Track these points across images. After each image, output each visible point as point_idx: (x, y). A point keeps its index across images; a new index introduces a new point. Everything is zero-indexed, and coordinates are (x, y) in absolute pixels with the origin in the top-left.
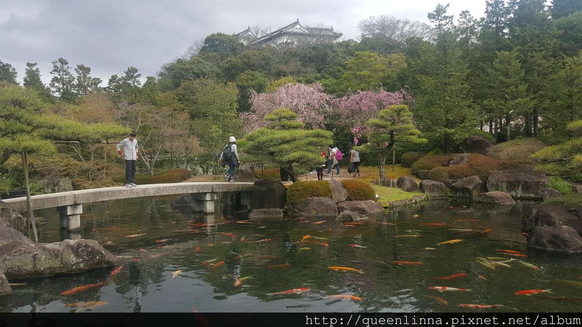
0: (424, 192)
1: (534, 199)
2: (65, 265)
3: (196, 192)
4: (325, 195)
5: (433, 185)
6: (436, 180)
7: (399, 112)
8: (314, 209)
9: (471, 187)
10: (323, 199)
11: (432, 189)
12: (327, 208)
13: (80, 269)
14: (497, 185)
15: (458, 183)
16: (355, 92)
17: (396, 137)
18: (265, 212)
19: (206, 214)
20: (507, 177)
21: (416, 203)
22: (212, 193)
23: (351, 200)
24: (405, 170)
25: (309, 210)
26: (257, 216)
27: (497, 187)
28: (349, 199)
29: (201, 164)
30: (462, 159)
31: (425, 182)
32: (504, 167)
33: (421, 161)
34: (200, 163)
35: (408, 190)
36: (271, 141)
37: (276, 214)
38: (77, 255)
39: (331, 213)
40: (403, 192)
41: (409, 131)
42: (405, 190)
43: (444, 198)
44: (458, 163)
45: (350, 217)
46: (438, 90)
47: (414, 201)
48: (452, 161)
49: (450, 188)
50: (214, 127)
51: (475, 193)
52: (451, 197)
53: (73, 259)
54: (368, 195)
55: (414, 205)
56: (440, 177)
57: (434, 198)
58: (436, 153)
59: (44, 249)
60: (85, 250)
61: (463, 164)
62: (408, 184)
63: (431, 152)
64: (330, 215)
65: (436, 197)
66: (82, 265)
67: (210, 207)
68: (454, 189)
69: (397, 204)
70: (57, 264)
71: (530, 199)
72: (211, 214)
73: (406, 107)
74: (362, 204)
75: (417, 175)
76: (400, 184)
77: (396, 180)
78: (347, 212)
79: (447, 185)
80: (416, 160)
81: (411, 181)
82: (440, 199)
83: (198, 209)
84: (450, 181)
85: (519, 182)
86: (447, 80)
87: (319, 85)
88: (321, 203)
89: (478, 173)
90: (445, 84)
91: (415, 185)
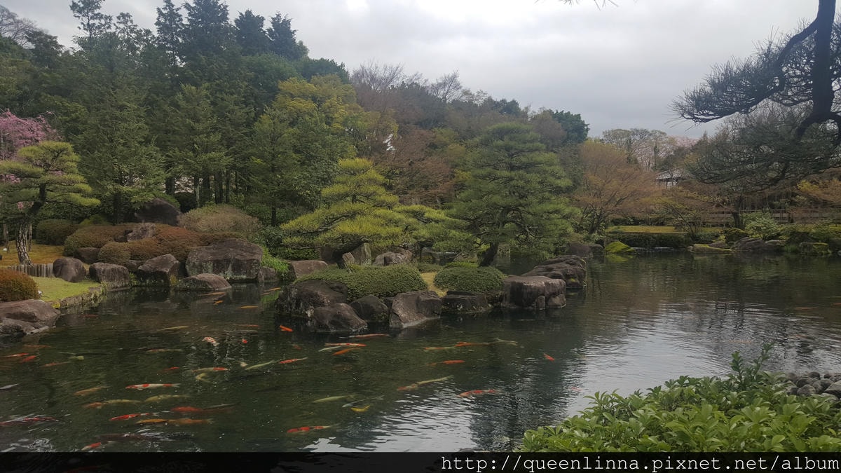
0: (99, 282)
1: (246, 281)
5: (113, 270)
6: (113, 262)
7: (57, 153)
9: (167, 271)
11: (111, 276)
14: (201, 266)
15: (147, 266)
17: (50, 195)
20: (213, 254)
21: (95, 299)
24: (51, 248)
27: (201, 269)
30: (145, 231)
31: (97, 265)
32: (206, 241)
33: (78, 233)
35: (74, 280)
40: (66, 283)
41: (76, 186)
42: (69, 280)
43: (129, 288)
44: (139, 237)
45: (17, 329)
46: (104, 126)
47: (92, 297)
48: (130, 234)
49: (135, 273)
51: (173, 280)
52: (136, 286)
54: (27, 292)
55: (93, 302)
56: (118, 257)
57: (114, 290)
58: (95, 222)
61: (148, 238)
62: (73, 271)
63: (86, 221)
65: (117, 287)
68: (141, 275)
69: (72, 302)
71: (242, 281)
73: (69, 146)
74: (26, 306)
75: (77, 255)
76: (58, 271)
77: (51, 266)
79: (130, 268)
80: (69, 232)
81: (77, 266)
82: (122, 291)
84: (134, 262)
85: (228, 261)
86: (118, 113)
89: (173, 250)
90: (116, 118)
91: (82, 271)
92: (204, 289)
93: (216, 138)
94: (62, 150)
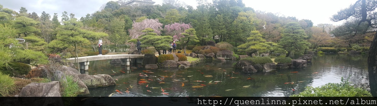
0: (198, 58)
1: (229, 59)
2: (101, 83)
4: (172, 60)
6: (201, 54)
7: (192, 31)
8: (169, 64)
9: (212, 56)
10: (172, 61)
11: (201, 57)
12: (173, 64)
13: (106, 85)
14: (219, 55)
15: (208, 55)
16: (174, 23)
17: (190, 39)
18: (151, 65)
19: (127, 66)
20: (222, 53)
21: (198, 62)
22: (129, 58)
23: (180, 61)
24: (190, 51)
25: (167, 65)
26: (148, 67)
27: (219, 56)
28: (179, 61)
30: (208, 47)
31: (198, 55)
32: (221, 50)
33: (195, 48)
34: (110, 48)
35: (194, 57)
37: (155, 66)
38: (105, 80)
39: (175, 66)
41: (194, 38)
43: (204, 60)
44: (207, 49)
45: (183, 67)
46: (201, 25)
48: (205, 48)
51: (213, 58)
52: (206, 59)
53: (104, 81)
54: (185, 60)
56: (203, 53)
58: (198, 45)
59: (94, 77)
60: (108, 78)
61: (209, 49)
62: (194, 56)
63: (197, 45)
65: (202, 59)
66: (107, 84)
67: (128, 64)
68: (207, 57)
69: (193, 62)
70: (98, 83)
71: (228, 60)
72: (129, 66)
73: (194, 29)
74: (185, 62)
75: (195, 52)
76: (191, 55)
77: (190, 54)
78: (182, 65)
79: (205, 55)
80: (193, 47)
81: (195, 54)
83: (123, 64)
84: (205, 54)
85: (225, 55)
86: (204, 22)
88: (171, 62)
89: (213, 52)
91: (195, 56)
92: (220, 61)
93: (224, 26)
94: (193, 30)
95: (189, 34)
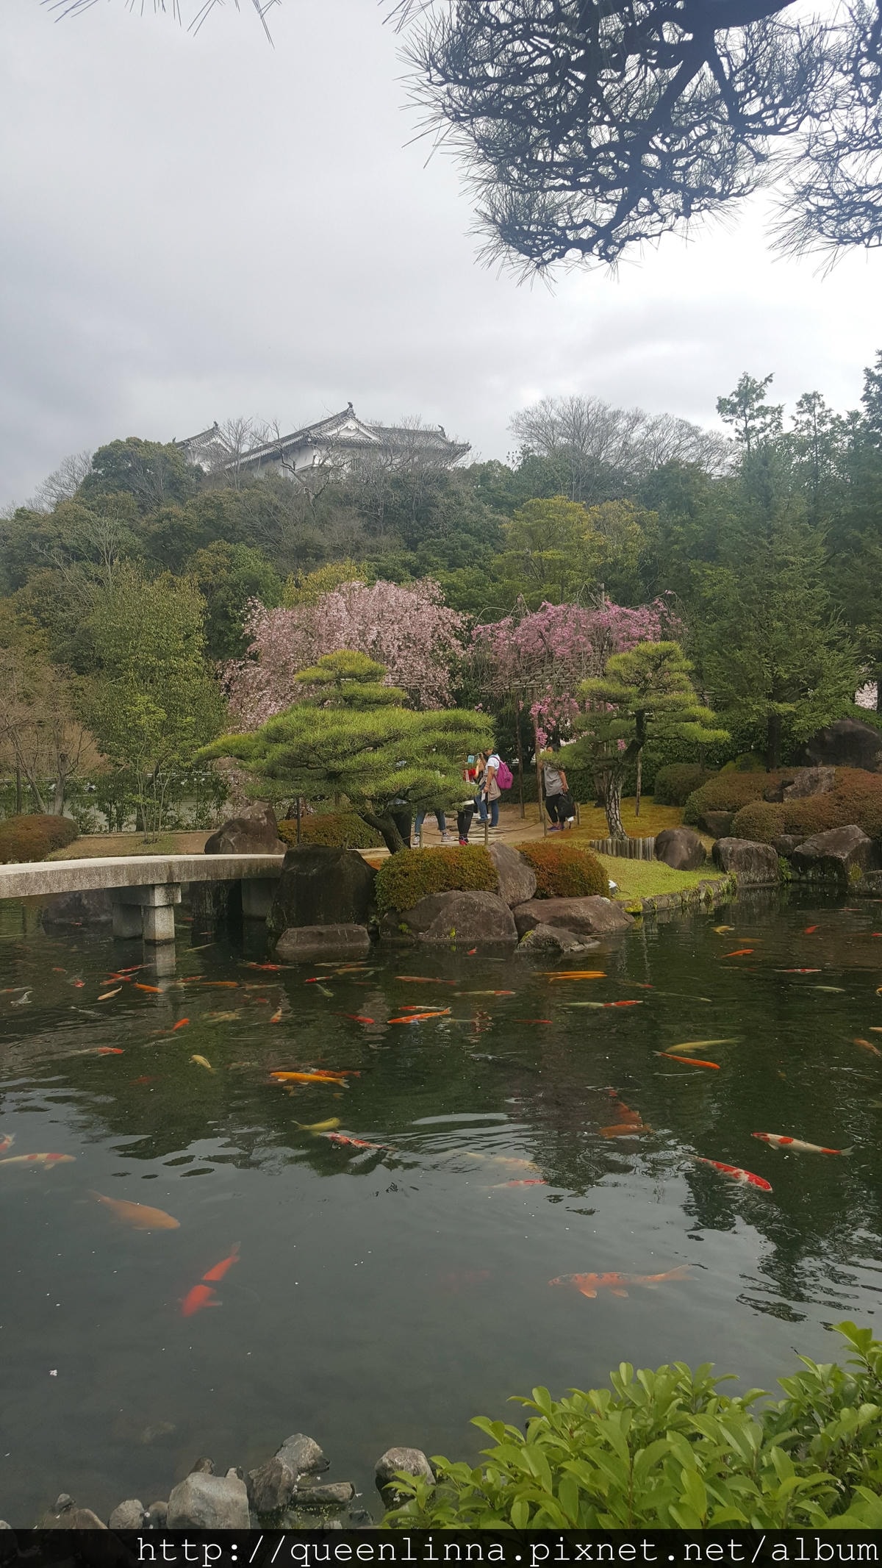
0: (724, 870)
3: (126, 884)
4: (480, 887)
5: (748, 851)
6: (753, 839)
7: (658, 661)
8: (454, 923)
9: (843, 856)
10: (476, 897)
11: (745, 861)
12: (488, 920)
15: (810, 846)
16: (535, 607)
17: (653, 727)
18: (321, 934)
19: (153, 943)
21: (708, 900)
22: (170, 886)
23: (545, 897)
24: (670, 811)
25: (440, 927)
26: (298, 948)
28: (540, 894)
29: (103, 801)
30: (815, 781)
31: (725, 843)
33: (709, 787)
34: (100, 800)
35: (684, 866)
36: (336, 743)
37: (352, 941)
39: (498, 934)
40: (672, 871)
41: (686, 711)
42: (677, 865)
43: (776, 884)
44: (804, 794)
45: (554, 943)
46: (750, 602)
47: (703, 896)
48: (789, 788)
49: (789, 858)
50: (142, 699)
51: (854, 873)
52: (791, 881)
54: (591, 884)
55: (703, 905)
56: (763, 829)
57: (750, 885)
58: (745, 767)
61: (819, 795)
62: (683, 851)
63: (730, 764)
64: (497, 939)
65: (754, 882)
67: (163, 924)
68: (799, 861)
69: (663, 903)
72: (167, 942)
73: (675, 645)
74: (580, 908)
75: (702, 826)
76: (662, 850)
77: (652, 840)
78: (545, 930)
79: (781, 849)
80: (695, 785)
81: (690, 842)
82: (764, 888)
83: (127, 931)
84: (789, 839)
86: (774, 577)
87: (432, 585)
88: (471, 907)
89: (861, 817)
90: (771, 586)
91: (700, 852)
94: (667, 655)
95: (632, 690)
